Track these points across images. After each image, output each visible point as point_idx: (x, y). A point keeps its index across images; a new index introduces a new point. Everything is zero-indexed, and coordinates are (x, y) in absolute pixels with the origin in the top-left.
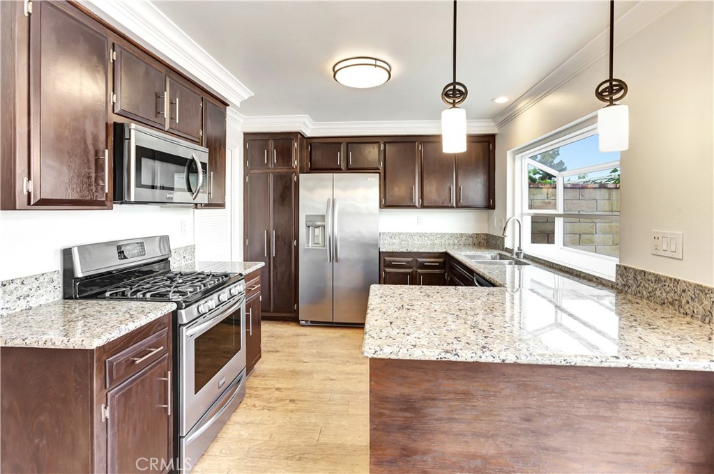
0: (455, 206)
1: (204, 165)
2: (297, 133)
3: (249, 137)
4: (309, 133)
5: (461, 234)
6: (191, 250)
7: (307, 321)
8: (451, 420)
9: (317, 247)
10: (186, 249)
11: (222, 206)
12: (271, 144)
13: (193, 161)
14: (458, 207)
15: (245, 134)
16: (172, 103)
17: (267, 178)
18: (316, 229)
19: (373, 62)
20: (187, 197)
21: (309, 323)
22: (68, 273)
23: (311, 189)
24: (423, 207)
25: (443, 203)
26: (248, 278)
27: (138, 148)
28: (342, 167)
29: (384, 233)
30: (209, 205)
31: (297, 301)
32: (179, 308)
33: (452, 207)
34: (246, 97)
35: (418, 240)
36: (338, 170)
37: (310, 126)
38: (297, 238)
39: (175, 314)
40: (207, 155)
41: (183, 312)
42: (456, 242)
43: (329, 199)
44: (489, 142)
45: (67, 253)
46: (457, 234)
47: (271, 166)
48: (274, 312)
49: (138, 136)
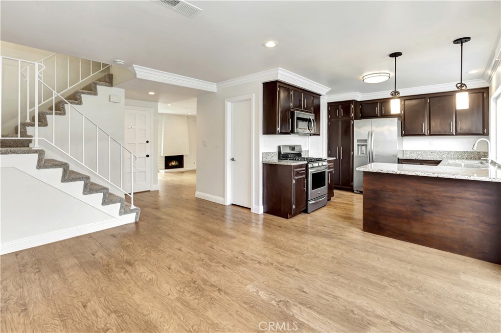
0: (454, 134)
1: (313, 120)
2: (353, 101)
3: (330, 104)
4: (359, 99)
5: (464, 152)
6: (307, 152)
7: (357, 191)
8: (390, 198)
9: (363, 155)
10: (306, 151)
11: (319, 135)
12: (340, 106)
13: (310, 119)
14: (457, 134)
15: (328, 103)
16: (304, 101)
17: (338, 123)
18: (363, 147)
19: (379, 74)
20: (308, 131)
21: (359, 192)
22: (280, 152)
23: (360, 127)
24: (430, 135)
25: (445, 132)
26: (329, 162)
27: (297, 117)
28: (378, 115)
29: (406, 151)
30: (314, 135)
31: (353, 181)
32: (308, 163)
33: (453, 135)
34: (328, 91)
35: (430, 155)
36: (376, 117)
37: (360, 96)
38: (353, 151)
39: (307, 165)
40: (314, 117)
41: (309, 164)
42: (460, 156)
43: (369, 132)
44: (483, 93)
45: (279, 147)
46: (461, 152)
47: (340, 117)
48: (342, 185)
49: (297, 114)
